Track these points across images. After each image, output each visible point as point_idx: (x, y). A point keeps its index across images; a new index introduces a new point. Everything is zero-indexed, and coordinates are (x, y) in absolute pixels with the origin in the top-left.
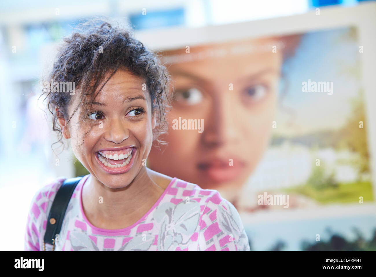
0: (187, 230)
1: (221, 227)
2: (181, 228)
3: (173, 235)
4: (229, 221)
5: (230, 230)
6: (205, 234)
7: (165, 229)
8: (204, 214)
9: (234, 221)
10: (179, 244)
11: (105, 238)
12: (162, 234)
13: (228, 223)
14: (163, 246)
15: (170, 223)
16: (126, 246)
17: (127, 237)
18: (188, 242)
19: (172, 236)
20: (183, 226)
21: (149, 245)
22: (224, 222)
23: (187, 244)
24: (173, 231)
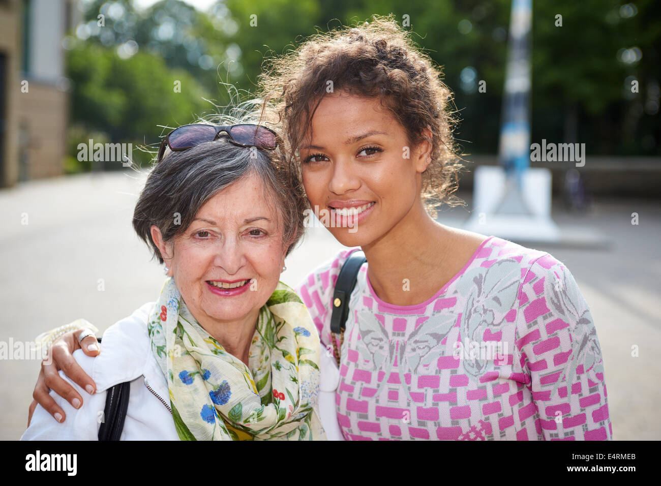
0: (501, 305)
1: (549, 305)
2: (494, 303)
3: (482, 312)
4: (560, 297)
5: (562, 312)
6: (526, 313)
7: (473, 304)
8: (525, 282)
9: (569, 299)
10: (488, 325)
11: (395, 317)
12: (468, 312)
13: (559, 301)
14: (468, 327)
15: (479, 296)
16: (420, 328)
17: (421, 316)
18: (501, 322)
19: (480, 314)
20: (496, 299)
21: (450, 327)
22: (554, 298)
23: (501, 326)
24: (482, 307)
